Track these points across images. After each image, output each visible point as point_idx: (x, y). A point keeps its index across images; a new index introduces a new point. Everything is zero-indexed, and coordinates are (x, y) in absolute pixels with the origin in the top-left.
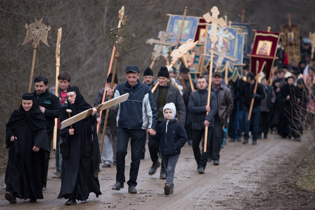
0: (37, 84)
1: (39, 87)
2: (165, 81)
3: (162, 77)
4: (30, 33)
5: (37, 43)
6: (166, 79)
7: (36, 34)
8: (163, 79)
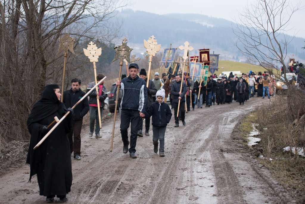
0: (73, 83)
1: (75, 86)
2: (144, 78)
3: (142, 75)
4: (62, 45)
5: (66, 52)
6: (144, 76)
7: (66, 45)
8: (142, 76)
